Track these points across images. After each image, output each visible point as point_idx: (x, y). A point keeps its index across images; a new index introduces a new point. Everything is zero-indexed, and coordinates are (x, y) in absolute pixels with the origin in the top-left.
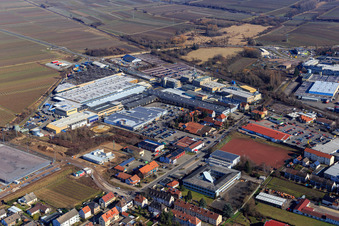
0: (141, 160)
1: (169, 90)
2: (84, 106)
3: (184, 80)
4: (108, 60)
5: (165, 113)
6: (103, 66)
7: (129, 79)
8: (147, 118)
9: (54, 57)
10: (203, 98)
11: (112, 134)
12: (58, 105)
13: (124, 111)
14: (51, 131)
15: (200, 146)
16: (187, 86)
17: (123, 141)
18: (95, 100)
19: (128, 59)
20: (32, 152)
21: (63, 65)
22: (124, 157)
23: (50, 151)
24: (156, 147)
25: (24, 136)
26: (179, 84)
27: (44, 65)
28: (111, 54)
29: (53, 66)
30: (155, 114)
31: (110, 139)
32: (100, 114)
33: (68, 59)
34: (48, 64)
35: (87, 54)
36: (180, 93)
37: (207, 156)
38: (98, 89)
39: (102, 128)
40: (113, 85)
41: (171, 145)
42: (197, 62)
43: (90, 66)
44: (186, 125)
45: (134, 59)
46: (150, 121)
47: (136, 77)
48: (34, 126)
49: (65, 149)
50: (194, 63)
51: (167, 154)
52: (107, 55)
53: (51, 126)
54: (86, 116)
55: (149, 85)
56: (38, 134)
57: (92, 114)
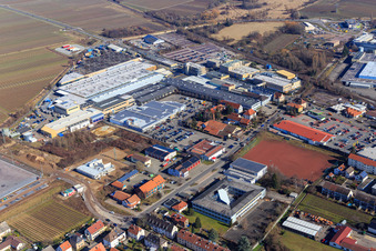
0: (146, 173)
1: (192, 79)
2: (89, 102)
3: (209, 65)
4: (126, 43)
5: (183, 108)
6: (119, 50)
7: (147, 66)
8: (160, 116)
9: (66, 40)
10: (230, 88)
11: (116, 138)
12: (59, 101)
13: (135, 107)
14: (46, 134)
15: (220, 153)
16: (213, 73)
17: (128, 146)
18: (103, 93)
19: (149, 40)
20: (19, 163)
21: (74, 49)
22: (125, 169)
23: (39, 161)
24: (167, 154)
25: (14, 142)
26: (204, 71)
27: (53, 51)
28: (131, 34)
29: (63, 51)
30: (171, 110)
31: (113, 144)
32: (106, 112)
33: (81, 43)
34: (59, 49)
35: (104, 35)
36: (203, 82)
37: (226, 167)
38: (109, 79)
39: (107, 130)
40: (126, 74)
41: (184, 151)
42: (228, 41)
43: (104, 50)
44: (206, 124)
45: (156, 39)
46: (164, 120)
47: (154, 62)
48: (27, 129)
49: (58, 159)
50: (225, 43)
51: (179, 163)
52: (126, 35)
53: (46, 128)
54: (89, 115)
55: (168, 73)
56: (30, 139)
57: (96, 112)
